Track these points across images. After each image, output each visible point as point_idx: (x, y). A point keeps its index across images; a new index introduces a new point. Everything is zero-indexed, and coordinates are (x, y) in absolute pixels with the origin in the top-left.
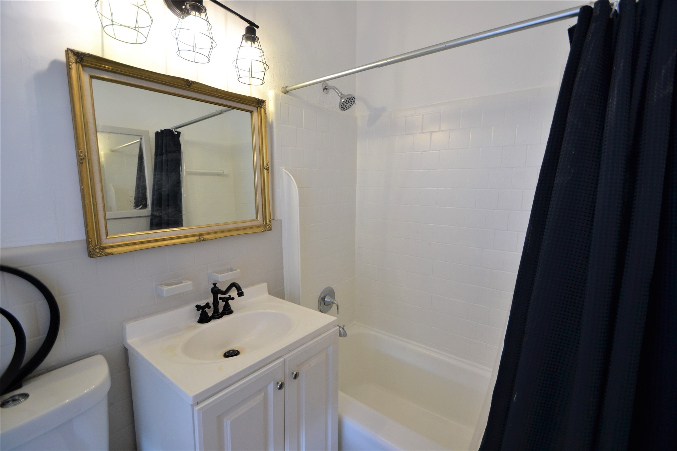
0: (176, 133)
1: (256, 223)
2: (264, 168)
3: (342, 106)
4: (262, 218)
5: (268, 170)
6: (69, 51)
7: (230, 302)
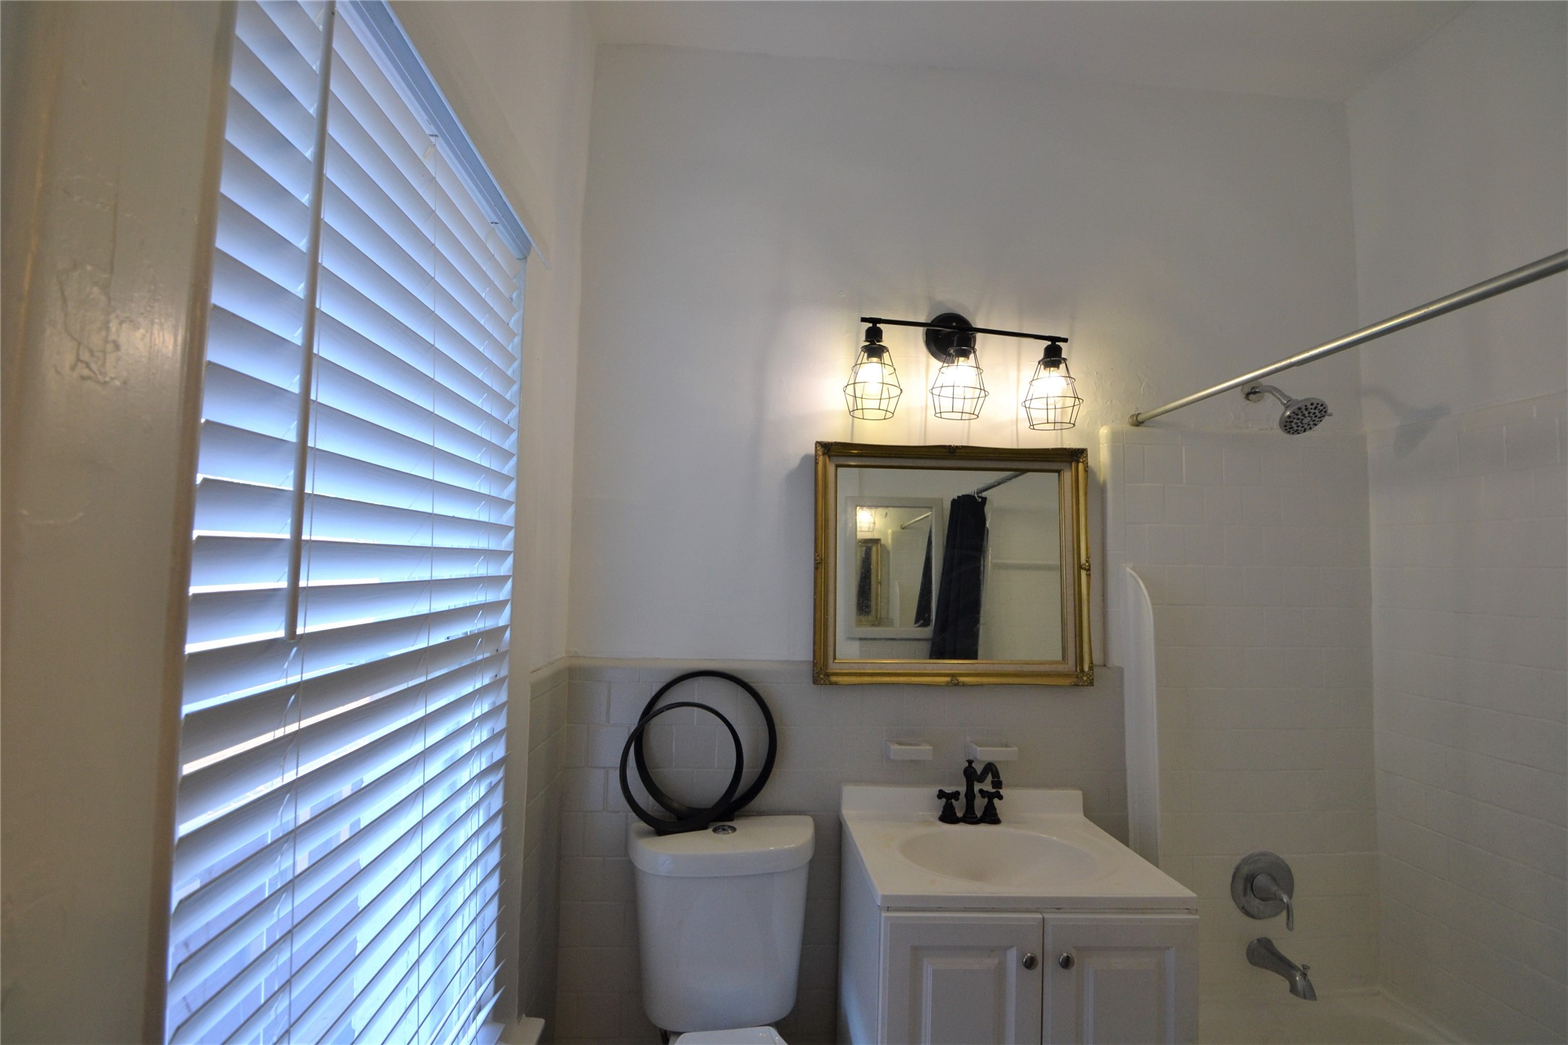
0: (980, 500)
1: (1061, 668)
2: (1080, 567)
3: (1286, 426)
4: (1074, 660)
5: (1088, 570)
6: (819, 444)
7: (996, 801)
